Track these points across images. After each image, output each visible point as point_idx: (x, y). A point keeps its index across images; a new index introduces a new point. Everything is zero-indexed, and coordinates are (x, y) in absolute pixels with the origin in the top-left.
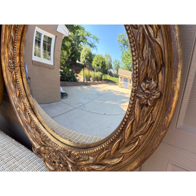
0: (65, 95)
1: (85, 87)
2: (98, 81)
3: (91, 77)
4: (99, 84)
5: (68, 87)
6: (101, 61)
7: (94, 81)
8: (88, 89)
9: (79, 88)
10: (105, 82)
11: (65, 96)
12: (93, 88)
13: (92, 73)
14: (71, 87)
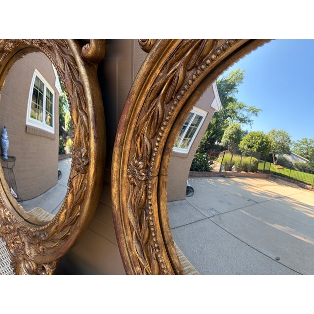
0: (191, 190)
1: (221, 180)
2: (246, 171)
3: (233, 164)
4: (250, 177)
5: (195, 178)
6: (259, 141)
7: (238, 170)
8: (227, 184)
9: (210, 181)
10: (265, 175)
11: (191, 192)
12: (237, 183)
13: (237, 158)
14: (199, 179)
